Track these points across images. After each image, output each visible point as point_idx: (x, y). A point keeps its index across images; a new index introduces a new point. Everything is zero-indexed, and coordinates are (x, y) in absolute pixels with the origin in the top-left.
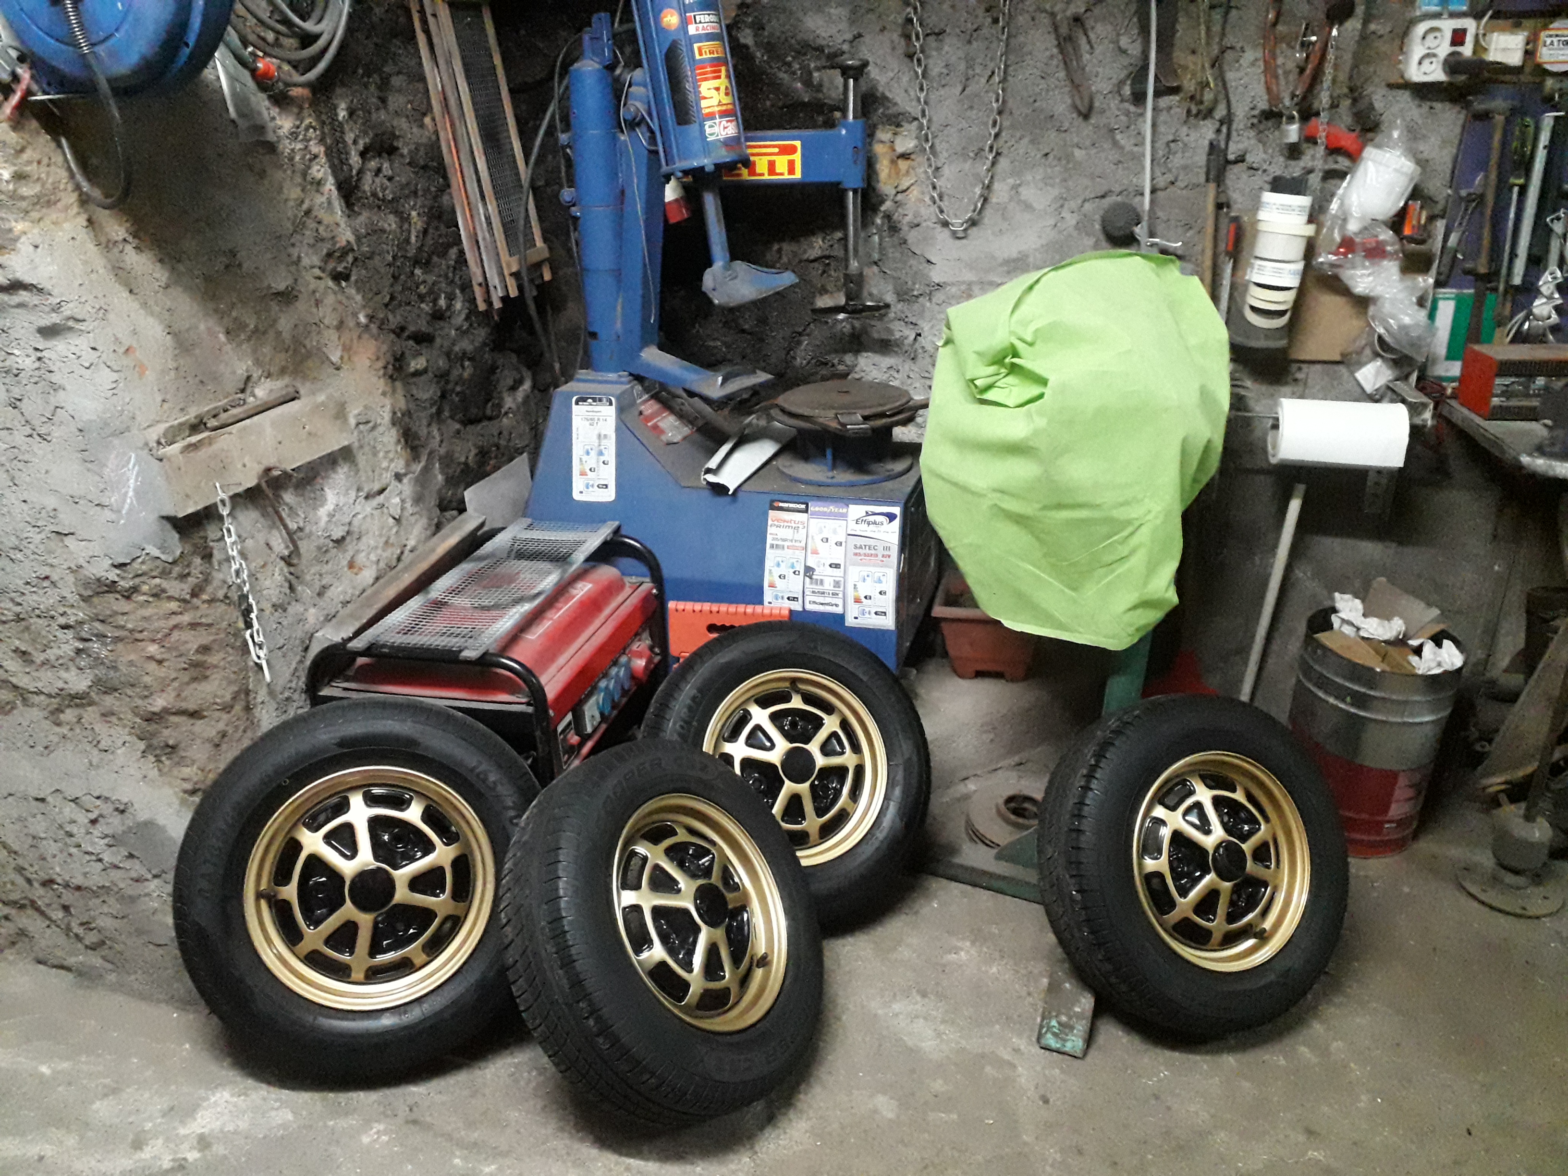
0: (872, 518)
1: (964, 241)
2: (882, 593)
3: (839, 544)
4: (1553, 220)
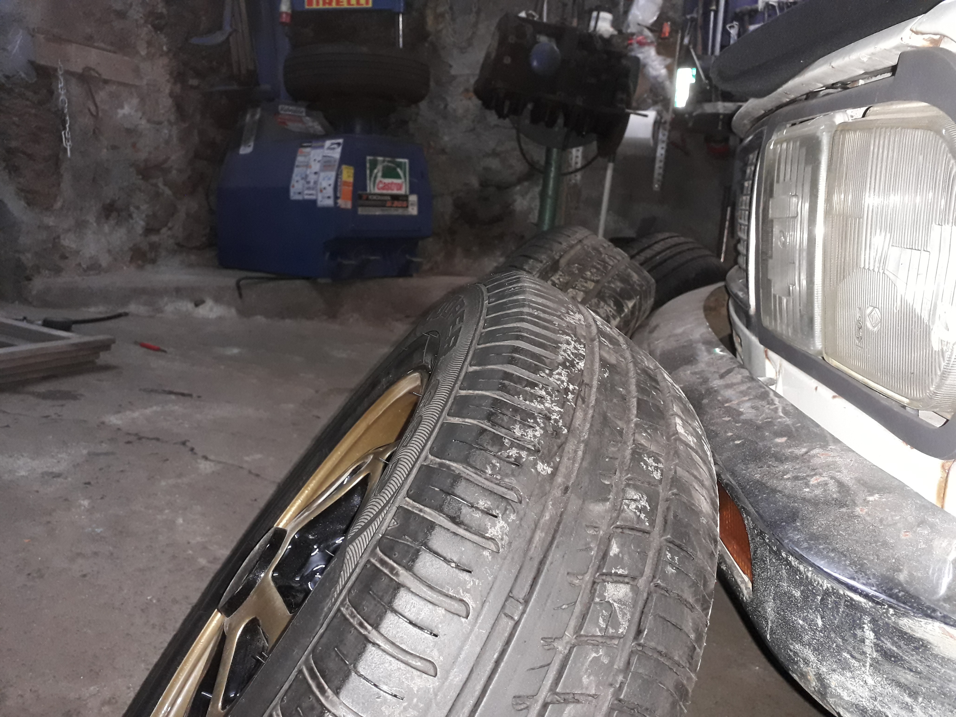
0: (333, 146)
2: (330, 185)
3: (319, 161)
4: (730, 27)
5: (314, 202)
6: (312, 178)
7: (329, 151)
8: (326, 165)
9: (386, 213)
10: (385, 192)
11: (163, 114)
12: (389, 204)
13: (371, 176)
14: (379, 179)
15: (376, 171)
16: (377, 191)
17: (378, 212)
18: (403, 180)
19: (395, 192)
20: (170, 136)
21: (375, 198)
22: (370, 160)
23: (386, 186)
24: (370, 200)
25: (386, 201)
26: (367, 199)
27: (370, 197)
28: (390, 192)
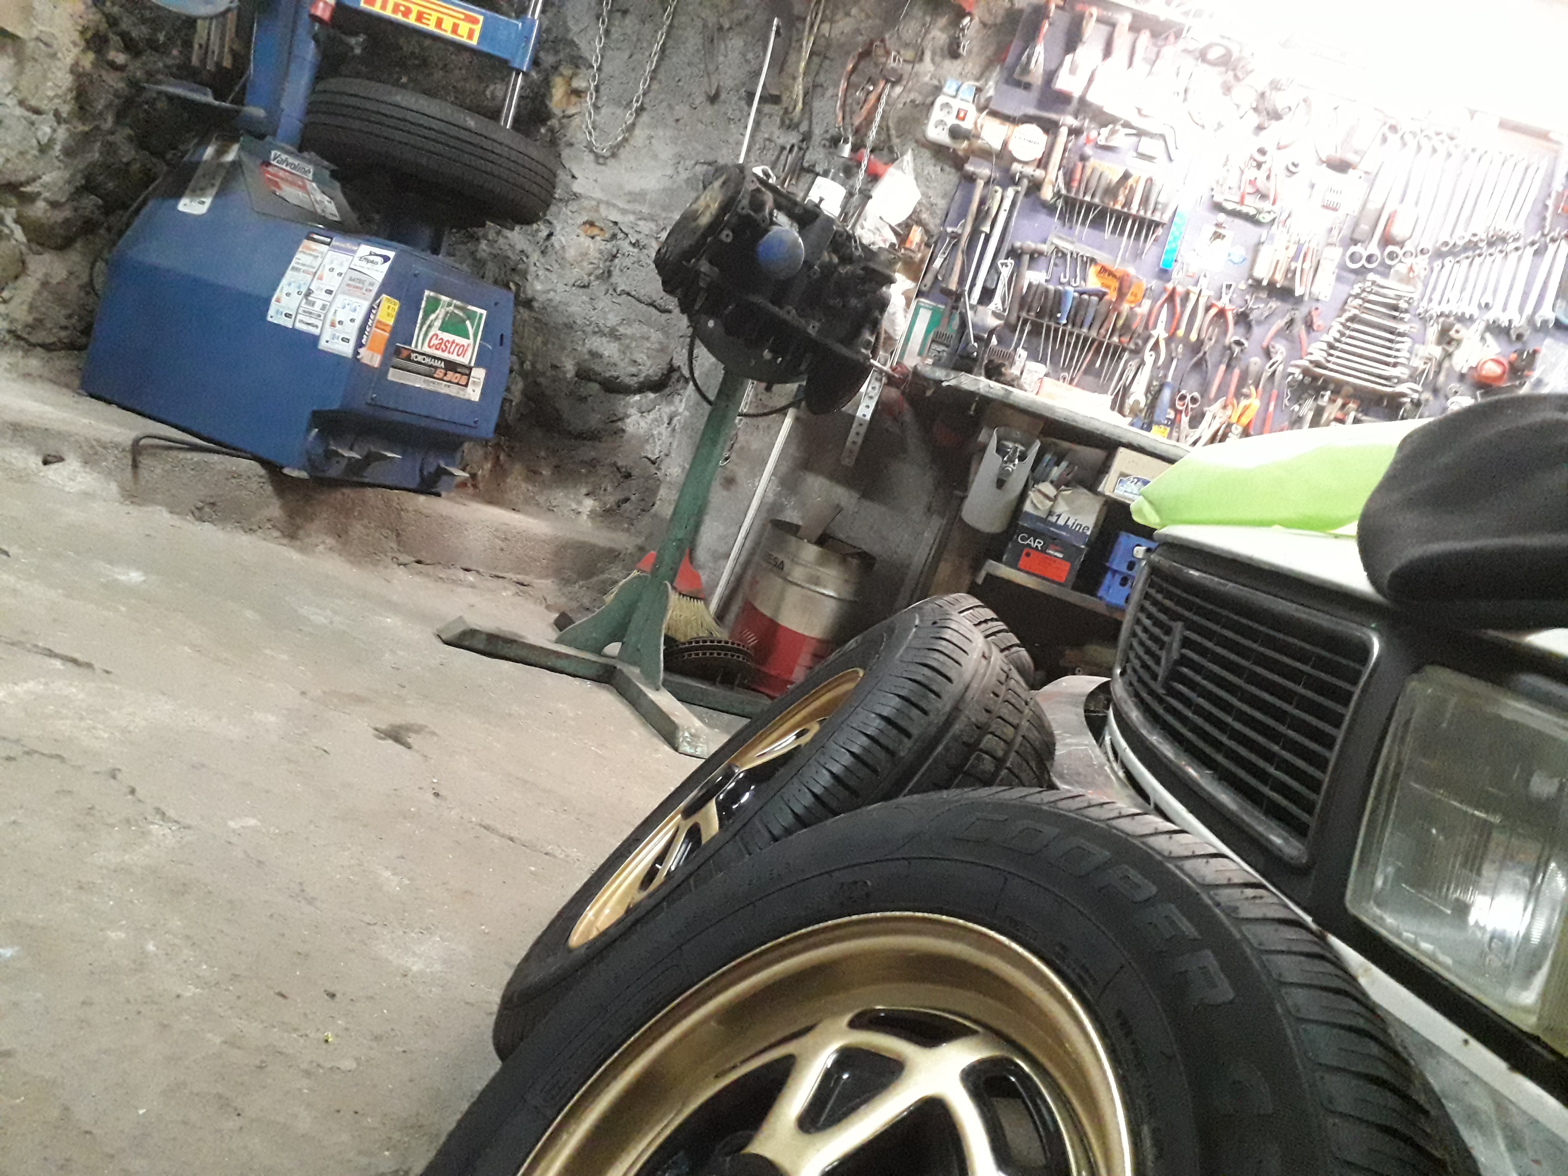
0: (371, 258)
1: (603, 168)
2: (352, 320)
3: (340, 274)
4: (1002, 264)
5: (316, 339)
6: (319, 298)
7: (364, 263)
8: (355, 283)
9: (431, 387)
10: (438, 353)
11: (51, 99)
12: (440, 373)
13: (423, 324)
14: (434, 330)
15: (433, 317)
16: (426, 349)
17: (419, 382)
18: (471, 341)
19: (453, 357)
20: (52, 141)
21: (420, 358)
22: (428, 297)
23: (442, 345)
24: (413, 361)
25: (436, 368)
26: (408, 358)
27: (413, 355)
28: (445, 355)
